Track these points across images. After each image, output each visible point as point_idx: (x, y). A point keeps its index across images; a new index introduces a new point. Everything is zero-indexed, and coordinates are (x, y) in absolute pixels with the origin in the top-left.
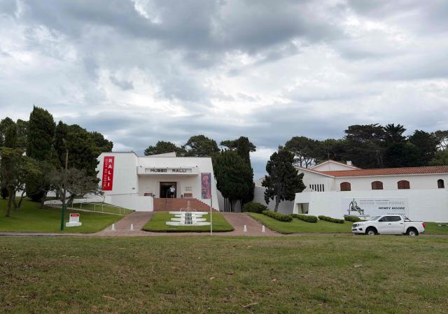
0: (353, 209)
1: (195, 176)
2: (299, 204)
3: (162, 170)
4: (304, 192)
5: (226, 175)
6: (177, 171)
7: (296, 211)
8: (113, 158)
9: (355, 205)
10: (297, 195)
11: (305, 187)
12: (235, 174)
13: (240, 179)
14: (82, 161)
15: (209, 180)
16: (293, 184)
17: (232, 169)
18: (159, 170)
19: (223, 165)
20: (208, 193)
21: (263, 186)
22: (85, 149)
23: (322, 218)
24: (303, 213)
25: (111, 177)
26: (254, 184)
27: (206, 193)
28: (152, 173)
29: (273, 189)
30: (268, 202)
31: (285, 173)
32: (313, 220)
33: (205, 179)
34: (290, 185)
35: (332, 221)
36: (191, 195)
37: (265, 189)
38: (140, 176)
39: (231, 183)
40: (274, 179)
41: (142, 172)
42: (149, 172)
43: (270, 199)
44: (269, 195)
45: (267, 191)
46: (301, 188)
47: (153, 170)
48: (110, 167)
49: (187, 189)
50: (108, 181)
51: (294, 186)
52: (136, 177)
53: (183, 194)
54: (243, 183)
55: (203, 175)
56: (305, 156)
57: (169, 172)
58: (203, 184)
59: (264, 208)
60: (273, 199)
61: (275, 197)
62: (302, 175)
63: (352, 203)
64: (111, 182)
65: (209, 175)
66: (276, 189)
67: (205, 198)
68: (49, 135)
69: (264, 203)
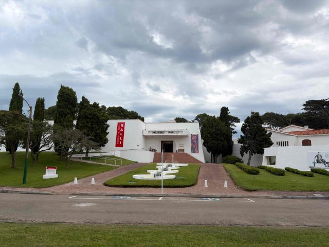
0: (318, 162)
1: (187, 136)
2: (267, 157)
3: (161, 132)
4: (272, 147)
5: (209, 135)
6: (172, 132)
7: (265, 163)
8: (124, 123)
9: (320, 158)
10: (266, 150)
11: (273, 144)
12: (216, 134)
13: (220, 138)
14: (92, 125)
15: (197, 139)
16: (263, 141)
17: (214, 130)
18: (158, 132)
19: (207, 128)
20: (196, 149)
21: (238, 143)
22: (95, 115)
23: (288, 170)
24: (271, 164)
25: (123, 137)
26: (233, 142)
27: (195, 149)
28: (154, 134)
29: (247, 145)
30: (242, 155)
31: (257, 133)
32: (280, 173)
33: (194, 139)
34: (260, 142)
35: (299, 174)
36: (183, 150)
37: (240, 145)
38: (146, 137)
39: (213, 141)
40: (247, 137)
41: (146, 134)
42: (151, 134)
43: (244, 153)
44: (243, 150)
45: (242, 146)
46: (270, 144)
47: (154, 132)
48: (122, 130)
49: (181, 146)
50: (120, 140)
51: (263, 143)
52: (142, 137)
53: (177, 149)
54: (222, 141)
55: (192, 136)
56: (273, 125)
57: (166, 134)
58: (192, 142)
59: (239, 160)
60: (247, 153)
61: (248, 151)
62: (270, 134)
63: (317, 156)
64: (122, 141)
65: (197, 136)
66: (249, 145)
67: (194, 152)
68: (71, 106)
69: (239, 156)
